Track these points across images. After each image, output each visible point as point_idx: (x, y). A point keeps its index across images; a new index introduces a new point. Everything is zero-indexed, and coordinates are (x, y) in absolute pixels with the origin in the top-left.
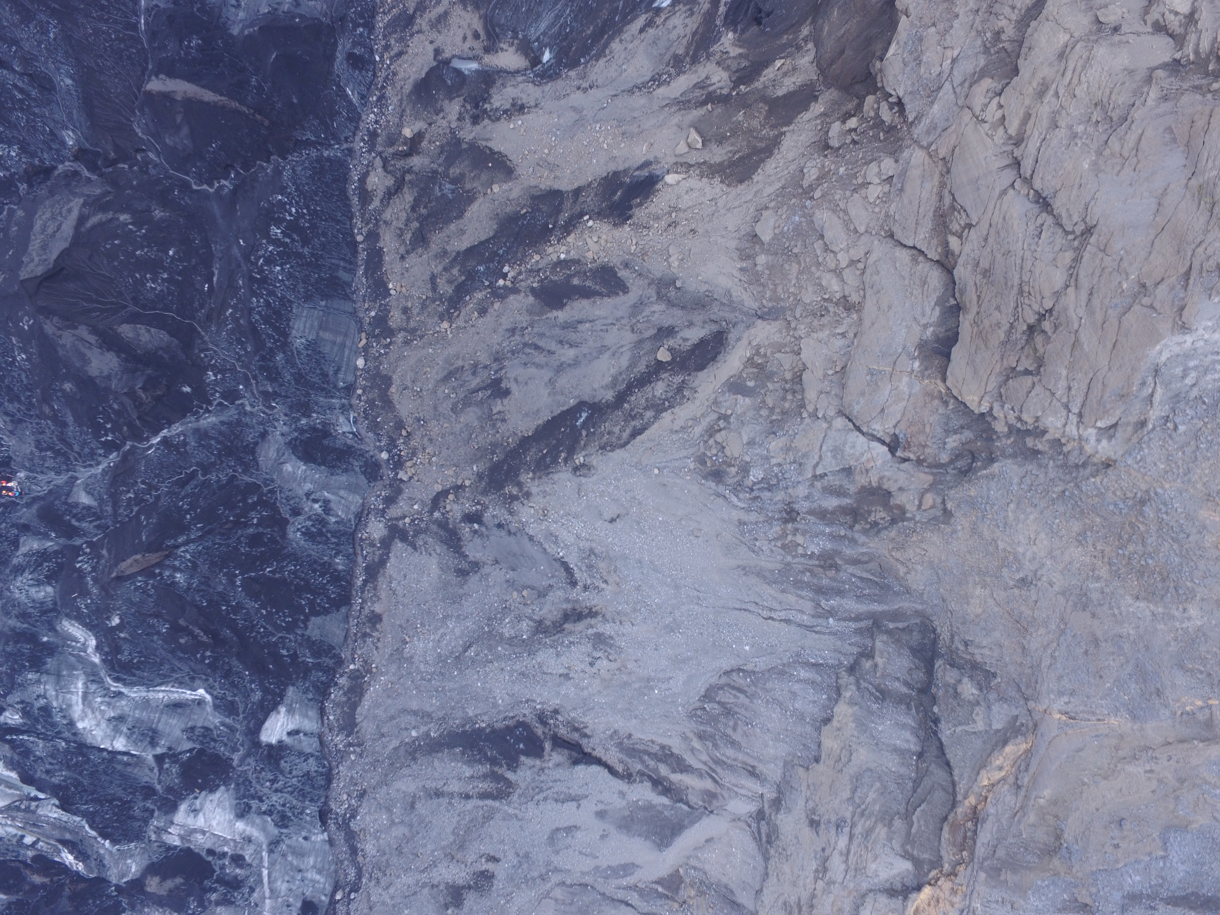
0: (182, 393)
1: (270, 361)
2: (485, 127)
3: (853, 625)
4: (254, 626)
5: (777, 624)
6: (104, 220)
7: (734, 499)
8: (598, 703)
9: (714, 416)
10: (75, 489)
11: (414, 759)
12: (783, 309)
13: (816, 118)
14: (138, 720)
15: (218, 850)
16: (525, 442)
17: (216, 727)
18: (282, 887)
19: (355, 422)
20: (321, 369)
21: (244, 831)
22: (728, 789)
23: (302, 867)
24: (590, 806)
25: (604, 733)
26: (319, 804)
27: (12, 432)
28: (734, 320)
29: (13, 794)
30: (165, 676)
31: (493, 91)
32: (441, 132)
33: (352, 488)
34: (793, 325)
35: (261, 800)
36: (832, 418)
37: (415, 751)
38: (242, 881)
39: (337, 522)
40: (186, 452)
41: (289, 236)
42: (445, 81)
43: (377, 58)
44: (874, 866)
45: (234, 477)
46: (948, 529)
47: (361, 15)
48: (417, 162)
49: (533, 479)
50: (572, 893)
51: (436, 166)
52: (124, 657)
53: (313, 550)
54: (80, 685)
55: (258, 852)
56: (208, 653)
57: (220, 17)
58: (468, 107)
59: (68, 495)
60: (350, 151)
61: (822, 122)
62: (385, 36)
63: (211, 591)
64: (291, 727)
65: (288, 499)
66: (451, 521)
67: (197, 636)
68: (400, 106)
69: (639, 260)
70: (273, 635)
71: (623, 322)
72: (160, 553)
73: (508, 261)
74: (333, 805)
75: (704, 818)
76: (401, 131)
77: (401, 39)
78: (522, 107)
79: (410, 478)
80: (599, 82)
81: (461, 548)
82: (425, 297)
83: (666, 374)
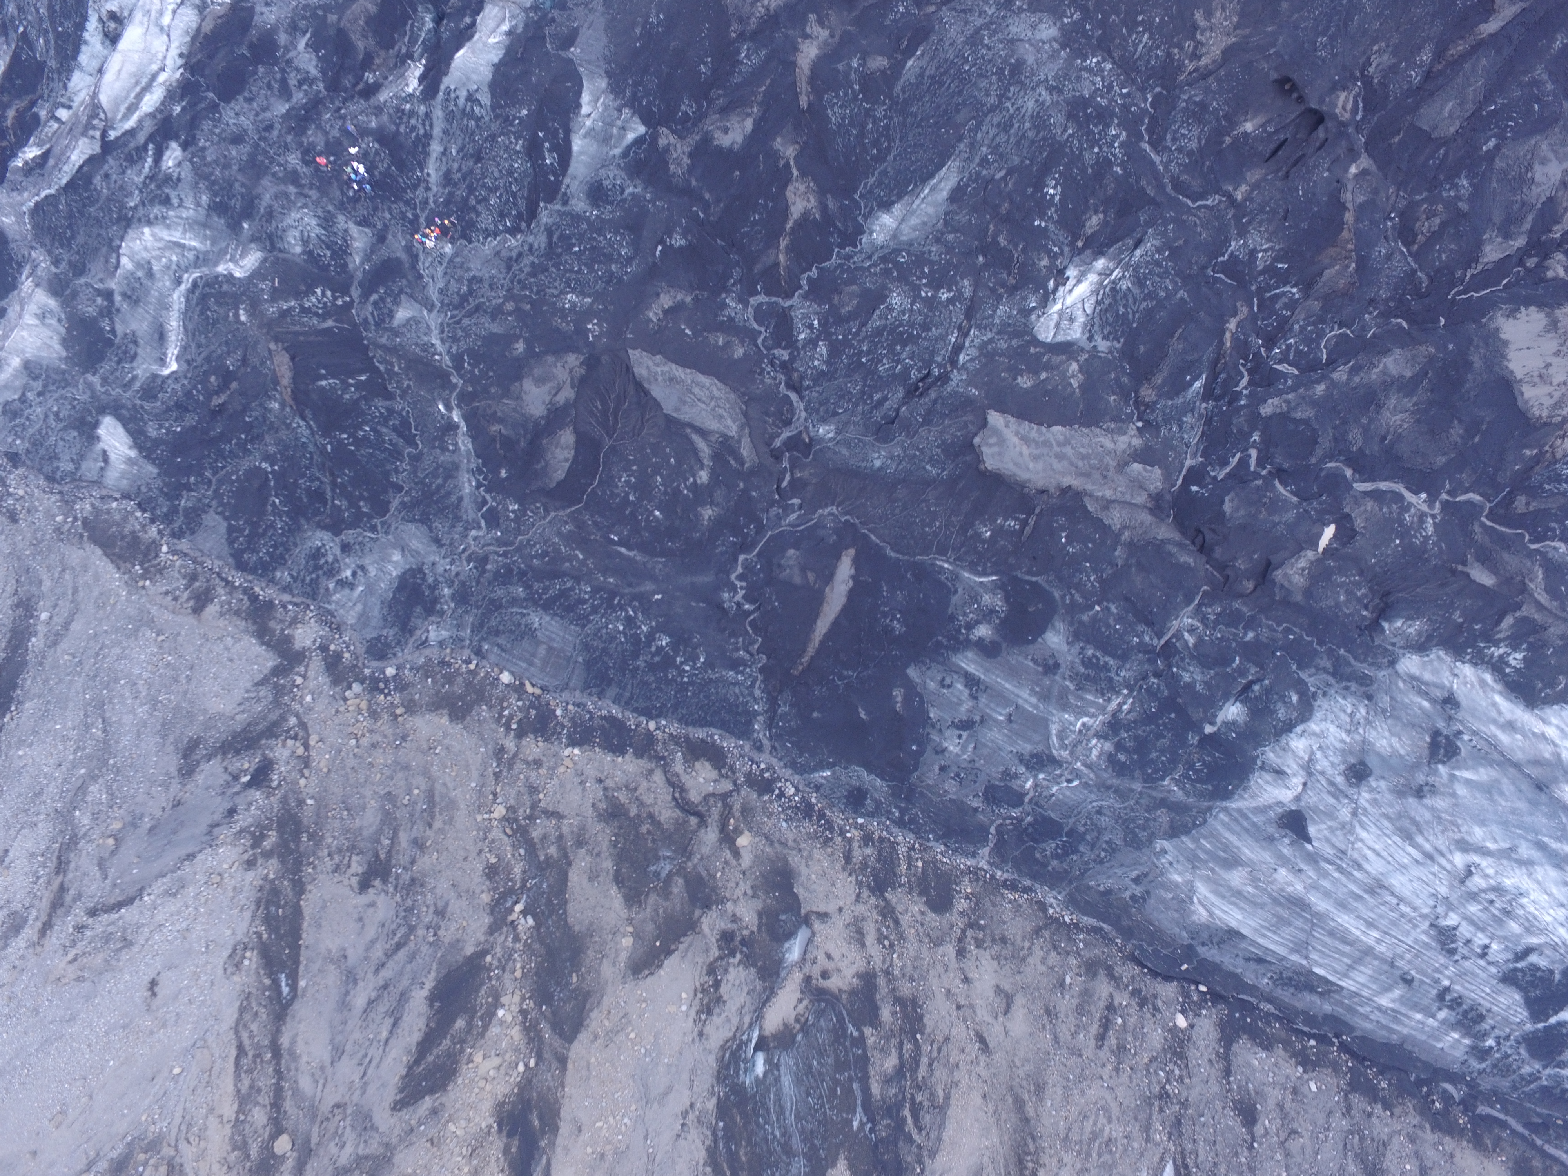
0: (500, 467)
1: (520, 580)
2: (707, 951)
4: (224, 458)
6: (701, 454)
10: (417, 306)
16: (299, 888)
17: (133, 369)
20: (504, 632)
26: (24, 457)
27: (498, 253)
30: (193, 336)
31: (753, 973)
32: (730, 884)
33: (364, 620)
35: (40, 394)
37: (26, 609)
39: (327, 589)
41: (657, 653)
42: (785, 912)
43: (860, 821)
45: (400, 490)
47: (913, 821)
48: (710, 836)
49: (265, 878)
51: (696, 861)
52: (213, 303)
53: (300, 552)
54: (193, 243)
56: (201, 398)
58: (746, 933)
59: (411, 296)
62: (882, 839)
64: (113, 456)
65: (362, 543)
66: (272, 742)
68: (780, 842)
69: (433, 1132)
70: (215, 474)
71: (358, 1093)
73: (537, 927)
74: (20, 471)
76: (750, 829)
77: (864, 865)
78: (709, 1012)
79: (345, 699)
80: (682, 1143)
81: (224, 754)
82: (541, 796)
83: (266, 1136)
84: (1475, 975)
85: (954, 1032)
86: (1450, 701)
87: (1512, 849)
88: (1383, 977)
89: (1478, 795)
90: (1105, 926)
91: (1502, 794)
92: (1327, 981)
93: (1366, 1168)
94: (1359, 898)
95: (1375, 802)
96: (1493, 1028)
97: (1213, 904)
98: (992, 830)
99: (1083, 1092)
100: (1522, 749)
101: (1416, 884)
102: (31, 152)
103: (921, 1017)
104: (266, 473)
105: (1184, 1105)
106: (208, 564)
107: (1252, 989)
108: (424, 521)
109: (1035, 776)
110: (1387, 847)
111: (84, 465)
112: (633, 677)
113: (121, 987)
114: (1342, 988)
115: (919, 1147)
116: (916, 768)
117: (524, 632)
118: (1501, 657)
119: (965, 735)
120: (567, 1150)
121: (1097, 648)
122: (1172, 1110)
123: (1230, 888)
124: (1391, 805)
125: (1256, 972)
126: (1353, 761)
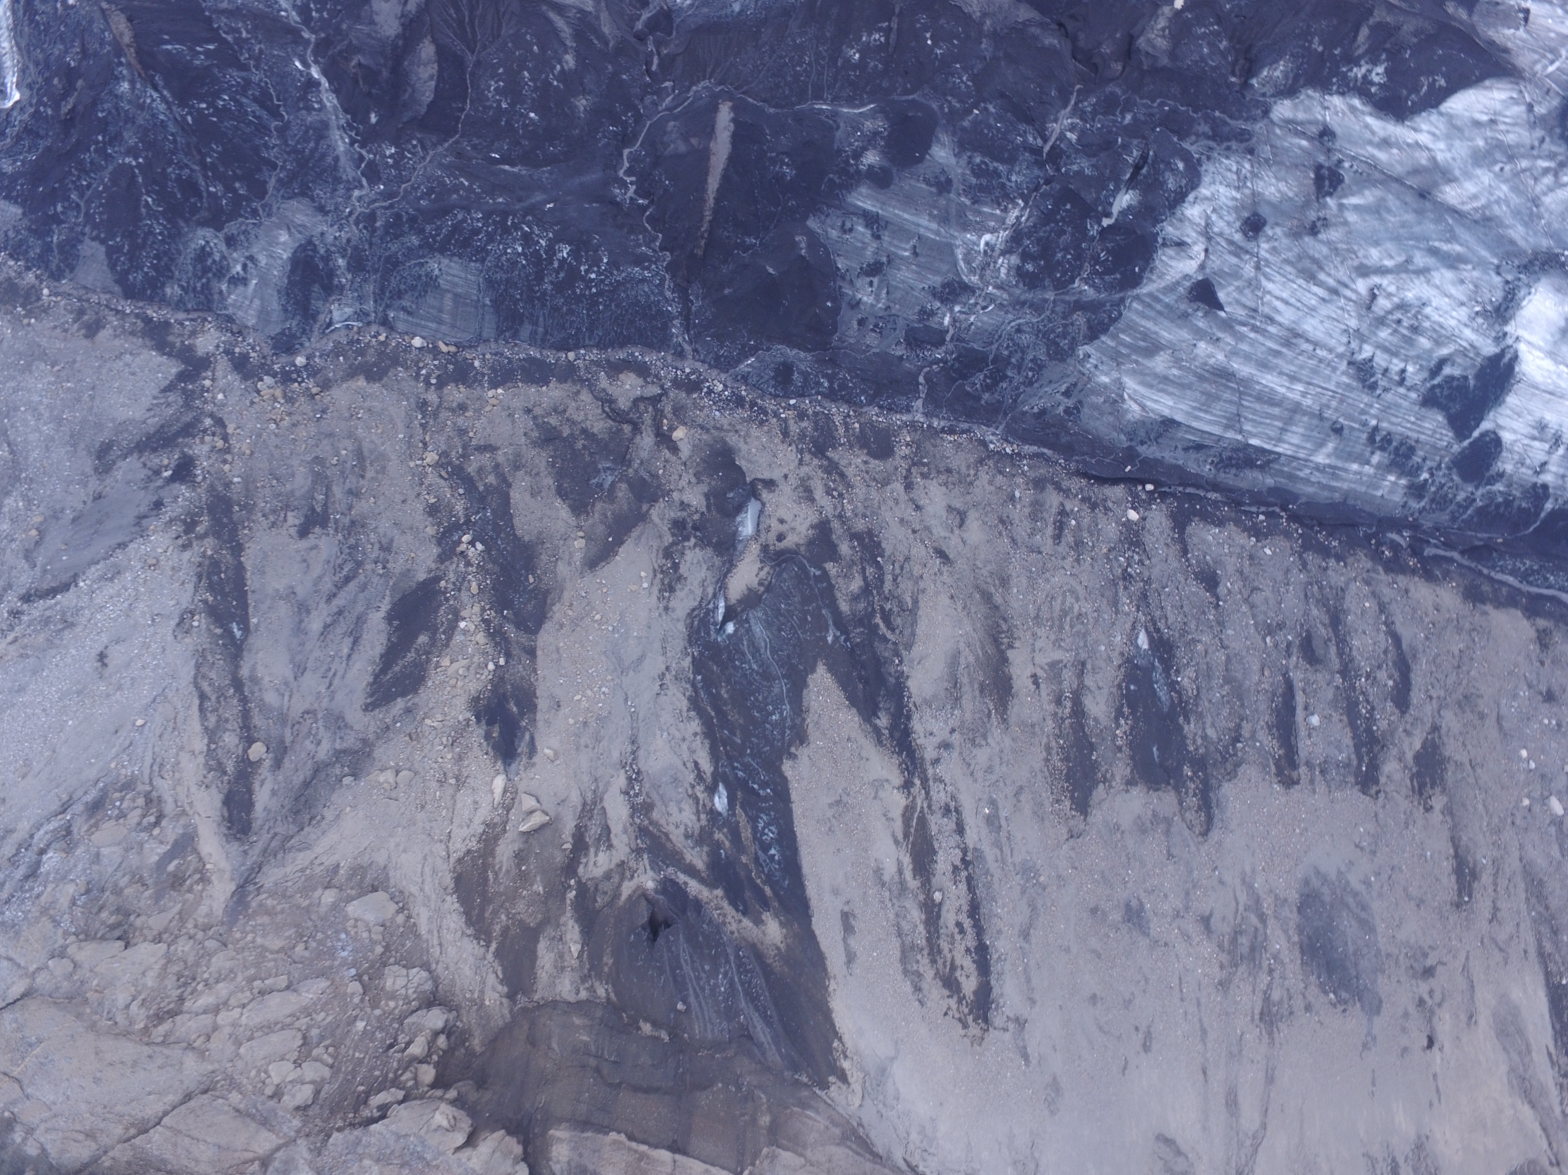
0: (368, 112)
1: (411, 228)
2: (660, 537)
4: (87, 173)
6: (562, 35)
9: (167, 810)
12: (232, 923)
13: (482, 992)
16: (238, 549)
19: (345, 327)
20: (406, 291)
28: (250, 852)
30: (29, 52)
31: (709, 551)
32: (673, 477)
33: (263, 316)
36: (32, 980)
39: (221, 292)
40: (300, 109)
41: (561, 266)
42: (732, 488)
43: (792, 402)
45: (274, 166)
47: (843, 386)
48: (647, 440)
49: (202, 555)
51: (636, 466)
53: (185, 258)
56: (50, 112)
57: (829, 206)
58: (696, 517)
60: (680, 354)
61: (472, 1000)
62: (816, 414)
65: (246, 232)
66: (189, 440)
67: (66, 101)
68: (716, 428)
69: (410, 728)
70: (81, 196)
71: (326, 700)
73: (488, 550)
76: (685, 424)
77: (803, 435)
78: (672, 589)
79: (258, 392)
80: (662, 698)
81: (140, 452)
82: (471, 434)
83: (240, 752)
84: (1398, 406)
85: (914, 551)
86: (1326, 134)
87: (1409, 261)
88: (1315, 434)
89: (1368, 218)
90: (1045, 451)
91: (1389, 211)
92: (1263, 451)
93: (1328, 611)
94: (1277, 354)
95: (1274, 250)
96: (1424, 459)
97: (1143, 396)
98: (921, 379)
99: (1047, 580)
100: (1400, 163)
101: (1327, 324)
103: (880, 543)
104: (131, 167)
105: (1148, 582)
106: (94, 298)
107: (1197, 481)
108: (305, 193)
109: (951, 310)
110: (1293, 293)
112: (544, 305)
113: (69, 660)
114: (1279, 455)
115: (895, 643)
116: (835, 330)
117: (427, 284)
118: (1365, 77)
119: (876, 280)
120: (547, 722)
121: (984, 154)
122: (1136, 587)
123: (1156, 375)
124: (1290, 249)
125: (1197, 460)
126: (1246, 214)
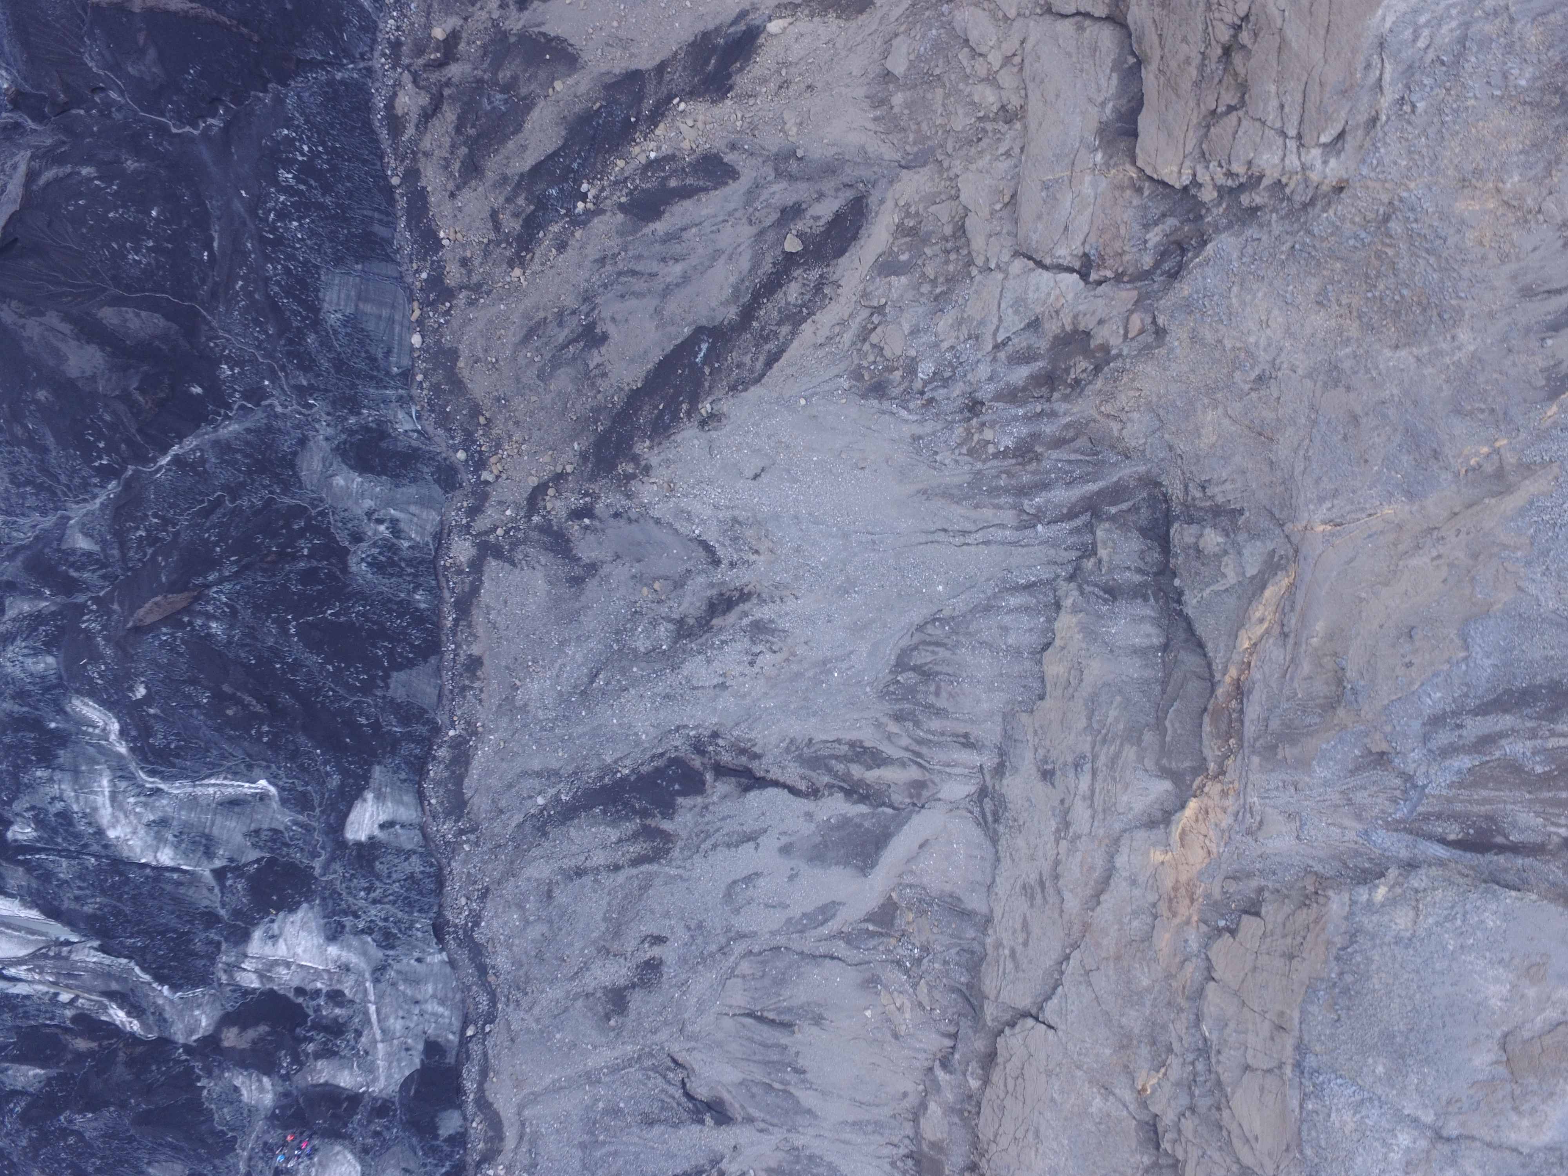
0: (191, 395)
2: (535, 11)
3: (1067, 526)
5: (973, 549)
7: (904, 413)
8: (766, 709)
9: (866, 313)
10: (68, 532)
11: (545, 834)
12: (932, 150)
14: (186, 824)
15: (309, 987)
16: (634, 398)
17: (288, 828)
18: (396, 1025)
19: (418, 418)
20: (367, 352)
21: (339, 957)
22: (939, 772)
23: (419, 997)
24: (771, 843)
25: (777, 746)
26: (432, 915)
28: (873, 179)
29: (37, 941)
30: (214, 765)
32: (481, 27)
33: (426, 502)
34: (945, 164)
35: (356, 916)
36: (1008, 264)
37: (544, 824)
38: (344, 1024)
40: (205, 471)
41: (305, 183)
44: (1125, 798)
46: (1163, 351)
48: (455, 70)
49: (651, 448)
50: (762, 962)
51: (480, 73)
52: (157, 741)
53: (384, 585)
54: (105, 782)
55: (360, 983)
56: (265, 728)
59: (60, 539)
60: (370, 70)
63: (259, 645)
64: (383, 818)
65: (344, 521)
66: (554, 522)
67: (249, 705)
68: (425, 1)
69: (748, 137)
71: (737, 215)
72: (186, 594)
73: (586, 177)
74: (449, 915)
75: (914, 816)
76: (430, 33)
79: (496, 478)
81: (572, 551)
82: (486, 241)
83: (799, 269)
102: (118, 1015)
106: (448, 684)
111: (409, 846)
113: (764, 499)
120: (715, 16)
